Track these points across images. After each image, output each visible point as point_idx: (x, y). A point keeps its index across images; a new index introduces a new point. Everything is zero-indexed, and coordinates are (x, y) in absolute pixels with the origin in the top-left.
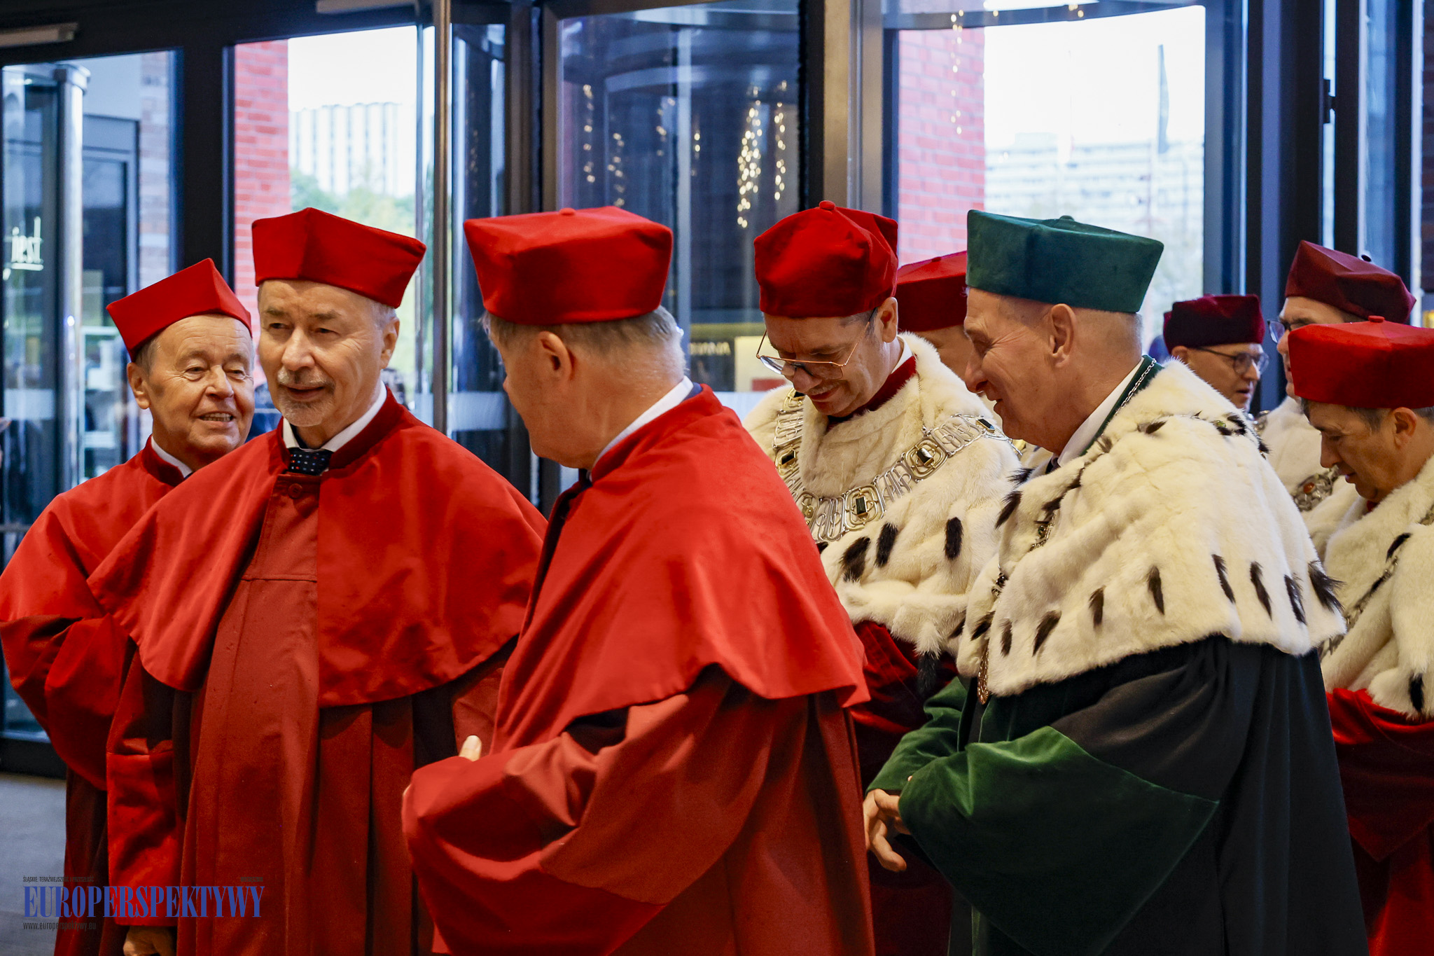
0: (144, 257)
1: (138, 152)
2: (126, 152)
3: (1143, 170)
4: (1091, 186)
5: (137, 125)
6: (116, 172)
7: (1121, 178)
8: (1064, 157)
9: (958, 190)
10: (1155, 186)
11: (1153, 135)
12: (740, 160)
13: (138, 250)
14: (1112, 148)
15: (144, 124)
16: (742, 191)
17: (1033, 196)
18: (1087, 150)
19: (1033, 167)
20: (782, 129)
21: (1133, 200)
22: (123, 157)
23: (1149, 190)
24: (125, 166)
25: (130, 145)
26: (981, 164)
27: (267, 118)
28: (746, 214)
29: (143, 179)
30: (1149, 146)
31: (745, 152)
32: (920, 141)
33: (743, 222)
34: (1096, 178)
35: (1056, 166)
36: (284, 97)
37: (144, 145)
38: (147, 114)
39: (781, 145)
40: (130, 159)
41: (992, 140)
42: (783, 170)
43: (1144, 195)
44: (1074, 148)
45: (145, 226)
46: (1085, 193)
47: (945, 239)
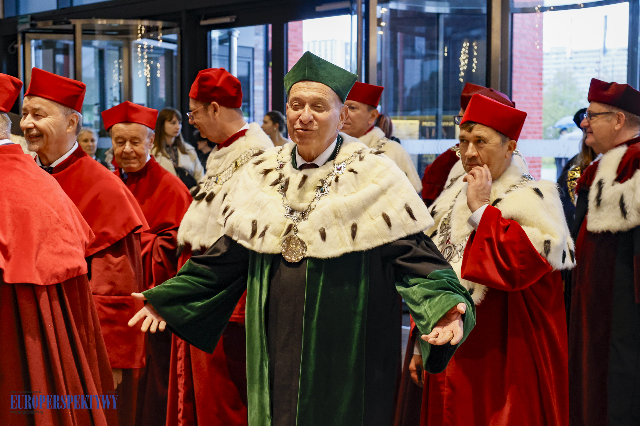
0: (256, 94)
1: (253, 58)
2: (249, 58)
3: (597, 59)
4: (577, 65)
5: (253, 50)
6: (246, 65)
7: (589, 62)
8: (568, 55)
9: (534, 69)
10: (602, 65)
11: (601, 47)
12: (460, 59)
13: (254, 91)
14: (586, 52)
15: (256, 49)
16: (461, 69)
17: (557, 69)
18: (576, 53)
19: (557, 59)
20: (476, 47)
21: (594, 70)
22: (249, 60)
23: (599, 67)
24: (249, 63)
25: (251, 56)
26: (542, 59)
27: (296, 46)
28: (462, 77)
29: (255, 67)
30: (599, 51)
31: (462, 56)
32: (520, 52)
33: (461, 80)
34: (580, 63)
35: (565, 58)
36: (301, 39)
37: (256, 55)
38: (256, 45)
39: (475, 54)
40: (251, 60)
41: (545, 49)
42: (476, 62)
43: (597, 68)
44: (572, 53)
45: (256, 83)
46: (575, 68)
47: (529, 85)
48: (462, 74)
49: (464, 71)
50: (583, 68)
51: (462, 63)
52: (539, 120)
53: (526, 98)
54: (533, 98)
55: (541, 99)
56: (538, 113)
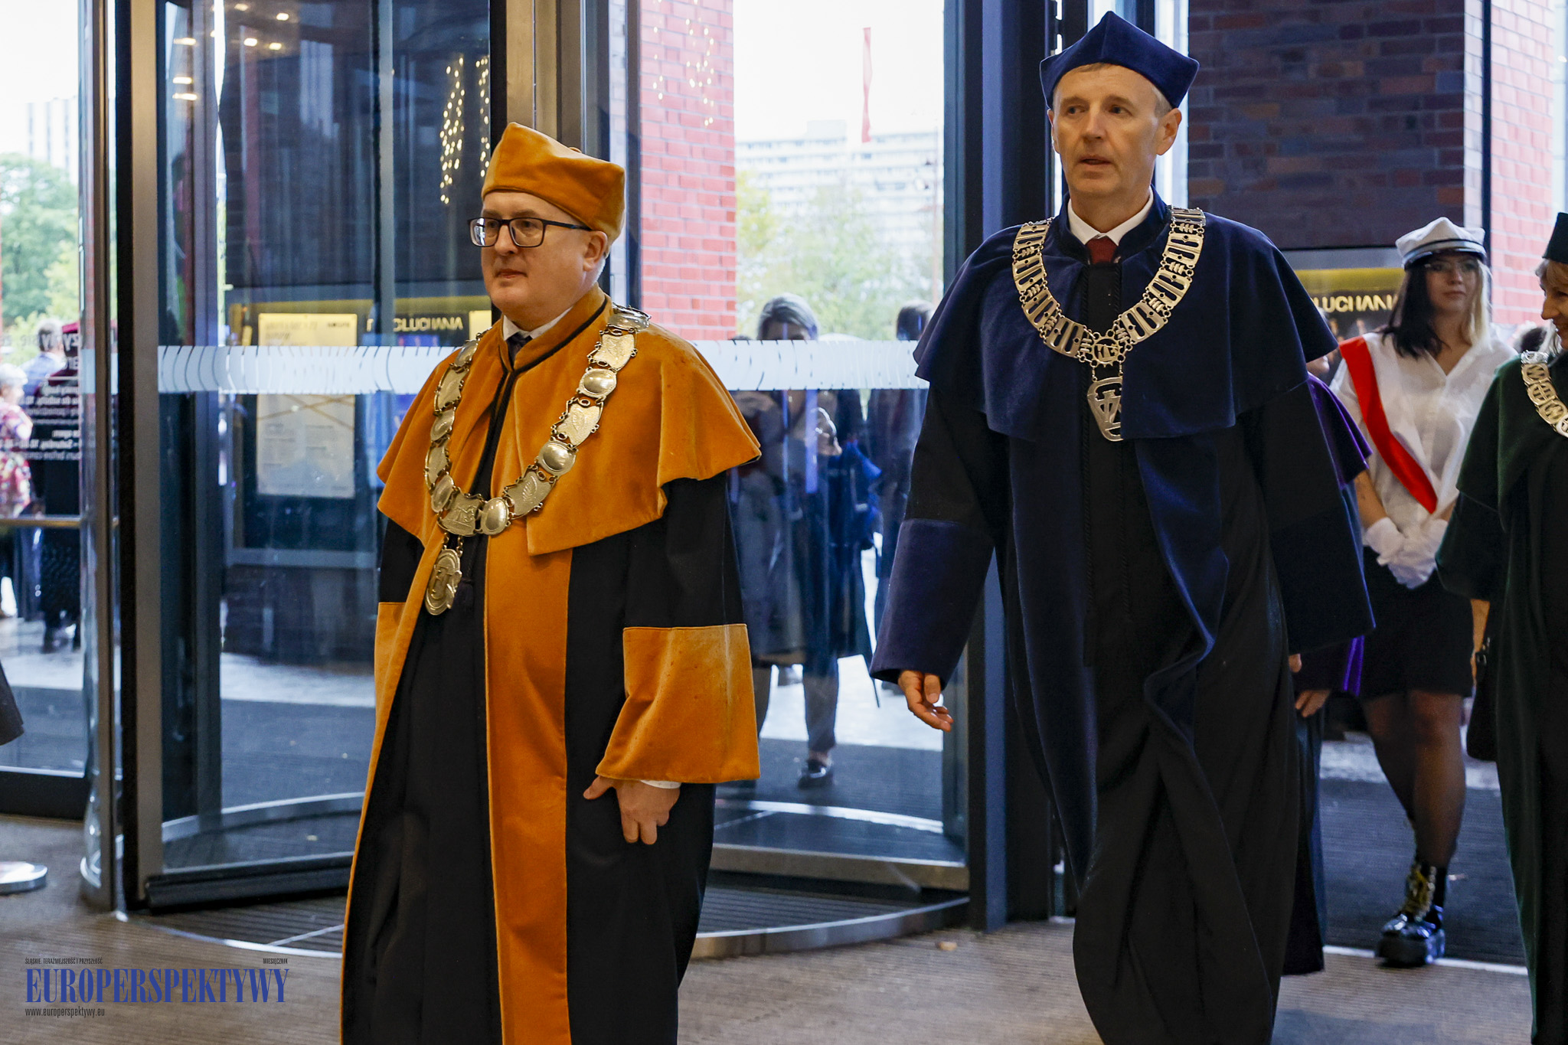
4: (884, 177)
19: (827, 157)
46: (879, 186)
47: (693, 206)
48: (448, 179)
49: (452, 172)
50: (901, 186)
51: (449, 150)
52: (725, 313)
53: (681, 243)
54: (706, 244)
55: (733, 246)
56: (723, 290)
